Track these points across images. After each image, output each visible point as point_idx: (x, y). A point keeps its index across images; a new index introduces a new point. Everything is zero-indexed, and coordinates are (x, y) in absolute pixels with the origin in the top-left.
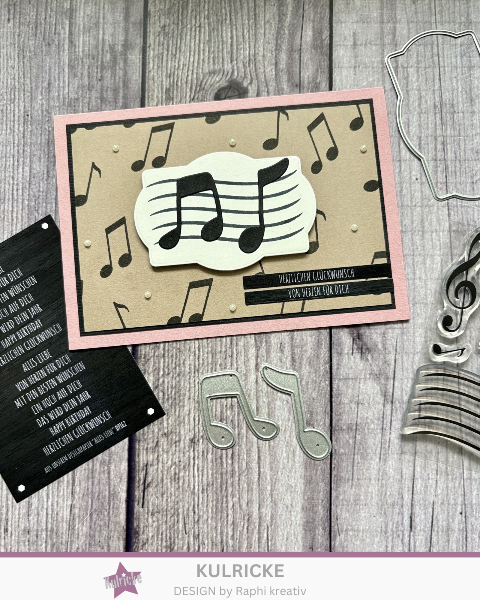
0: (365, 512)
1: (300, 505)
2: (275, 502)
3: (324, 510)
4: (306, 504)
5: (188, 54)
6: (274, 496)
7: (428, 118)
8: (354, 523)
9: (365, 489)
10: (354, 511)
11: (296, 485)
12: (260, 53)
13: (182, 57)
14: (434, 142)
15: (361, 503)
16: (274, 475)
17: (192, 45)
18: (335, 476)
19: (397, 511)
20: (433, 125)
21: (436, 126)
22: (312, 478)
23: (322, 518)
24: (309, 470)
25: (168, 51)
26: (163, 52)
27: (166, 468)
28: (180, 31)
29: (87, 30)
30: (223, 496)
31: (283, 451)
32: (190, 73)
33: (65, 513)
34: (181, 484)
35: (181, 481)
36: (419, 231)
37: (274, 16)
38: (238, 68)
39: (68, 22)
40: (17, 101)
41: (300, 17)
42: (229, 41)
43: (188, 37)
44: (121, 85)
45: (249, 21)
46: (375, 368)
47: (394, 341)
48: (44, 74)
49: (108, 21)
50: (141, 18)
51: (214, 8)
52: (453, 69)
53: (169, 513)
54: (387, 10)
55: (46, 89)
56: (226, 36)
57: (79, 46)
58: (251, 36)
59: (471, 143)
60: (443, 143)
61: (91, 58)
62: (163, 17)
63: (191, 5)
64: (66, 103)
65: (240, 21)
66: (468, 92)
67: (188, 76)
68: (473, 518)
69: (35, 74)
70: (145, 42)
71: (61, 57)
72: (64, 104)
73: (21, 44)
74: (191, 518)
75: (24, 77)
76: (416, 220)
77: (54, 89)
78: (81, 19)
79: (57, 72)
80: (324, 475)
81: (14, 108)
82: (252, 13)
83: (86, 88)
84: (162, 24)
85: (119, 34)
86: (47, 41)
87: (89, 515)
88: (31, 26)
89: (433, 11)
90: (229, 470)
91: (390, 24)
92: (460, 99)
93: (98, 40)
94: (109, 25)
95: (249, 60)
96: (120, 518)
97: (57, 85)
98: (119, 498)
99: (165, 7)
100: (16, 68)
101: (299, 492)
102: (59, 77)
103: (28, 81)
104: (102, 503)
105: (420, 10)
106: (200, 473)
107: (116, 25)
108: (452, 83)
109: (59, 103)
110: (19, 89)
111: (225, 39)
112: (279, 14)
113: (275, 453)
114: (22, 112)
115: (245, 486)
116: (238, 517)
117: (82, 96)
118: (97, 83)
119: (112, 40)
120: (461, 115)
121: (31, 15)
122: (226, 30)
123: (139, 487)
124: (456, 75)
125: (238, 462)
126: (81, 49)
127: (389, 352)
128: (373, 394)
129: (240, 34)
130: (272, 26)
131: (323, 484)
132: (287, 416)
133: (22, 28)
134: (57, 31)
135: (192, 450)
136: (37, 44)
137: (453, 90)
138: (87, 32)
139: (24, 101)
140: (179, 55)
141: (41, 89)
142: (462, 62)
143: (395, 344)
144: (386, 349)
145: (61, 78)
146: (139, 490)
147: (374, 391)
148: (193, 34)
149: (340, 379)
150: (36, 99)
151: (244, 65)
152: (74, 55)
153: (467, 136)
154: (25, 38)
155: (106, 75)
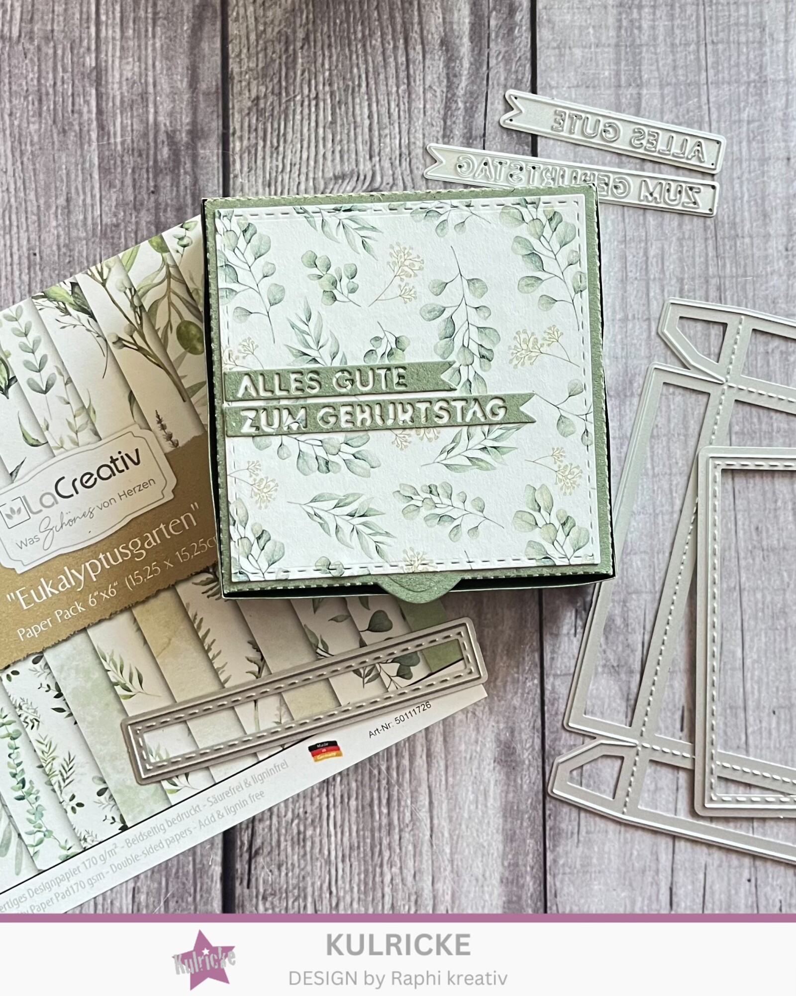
0: (599, 884)
1: (497, 876)
2: (457, 872)
3: (534, 883)
4: (507, 874)
5: (299, 146)
6: (455, 863)
7: (694, 247)
8: (582, 901)
9: (599, 848)
10: (582, 882)
11: (490, 845)
12: (418, 143)
13: (289, 152)
14: (705, 287)
15: (593, 870)
16: (455, 830)
17: (305, 130)
18: (551, 829)
19: (650, 879)
20: (702, 259)
21: (707, 260)
22: (515, 832)
23: (532, 896)
24: (509, 820)
25: (265, 140)
26: (257, 144)
27: (284, 824)
28: (283, 106)
29: (128, 106)
30: (376, 865)
31: (467, 791)
32: (303, 178)
33: (124, 901)
34: (308, 849)
35: (309, 844)
36: (679, 435)
37: (439, 78)
38: (382, 169)
39: (94, 92)
40: (15, 230)
41: (483, 79)
42: (367, 122)
43: (298, 117)
44: (189, 200)
45: (398, 87)
46: (611, 656)
47: (640, 613)
48: (58, 184)
49: (162, 89)
50: (217, 85)
51: (340, 65)
52: (736, 163)
53: (290, 895)
54: (626, 65)
55: (63, 208)
56: (361, 114)
57: (115, 134)
58: (402, 113)
59: (763, 288)
60: (719, 289)
61: (136, 154)
62: (255, 82)
63: (300, 61)
64: (99, 232)
65: (383, 88)
66: (760, 201)
67: (299, 183)
68: (768, 888)
69: (43, 183)
70: (226, 125)
71: (85, 152)
72: (94, 235)
73: (16, 131)
74: (326, 902)
75: (25, 188)
76: (674, 417)
77: (77, 209)
78: (116, 86)
79: (80, 179)
80: (534, 827)
81: (11, 243)
82: (403, 75)
83: (131, 206)
84: (254, 94)
85: (181, 113)
86: (59, 125)
87: (162, 903)
88: (30, 98)
89: (704, 63)
90: (383, 824)
91: (631, 89)
92: (746, 214)
93: (147, 124)
94: (164, 96)
95: (400, 155)
96: (212, 906)
97: (81, 202)
98: (210, 874)
99: (257, 66)
100: (10, 172)
101: (495, 855)
102: (84, 188)
103: (32, 196)
104: (184, 884)
105: (680, 63)
106: (339, 830)
107: (176, 97)
108: (733, 188)
109: (86, 231)
110: (17, 208)
111: (358, 119)
112: (448, 74)
113: (456, 795)
114: (25, 249)
115: (410, 847)
116: (400, 896)
117: (124, 220)
118: (149, 198)
119: (171, 122)
120: (747, 240)
121: (29, 78)
122: (360, 104)
123: (241, 856)
124: (739, 172)
125: (399, 811)
126: (119, 140)
127: (634, 630)
128: (609, 697)
129: (384, 110)
130: (436, 97)
131: (532, 841)
132: (473, 736)
133: (15, 102)
134: (77, 107)
135: (325, 793)
136: (42, 130)
137: (734, 200)
138: (128, 109)
139: (27, 230)
140: (284, 147)
141: (54, 209)
142: (750, 152)
143: (642, 618)
144: (627, 625)
145: (88, 189)
146: (241, 861)
147: (610, 691)
148: (306, 111)
149: (556, 676)
150: (46, 226)
151: (392, 164)
152: (108, 150)
153: (758, 276)
154: (21, 120)
155: (162, 184)
